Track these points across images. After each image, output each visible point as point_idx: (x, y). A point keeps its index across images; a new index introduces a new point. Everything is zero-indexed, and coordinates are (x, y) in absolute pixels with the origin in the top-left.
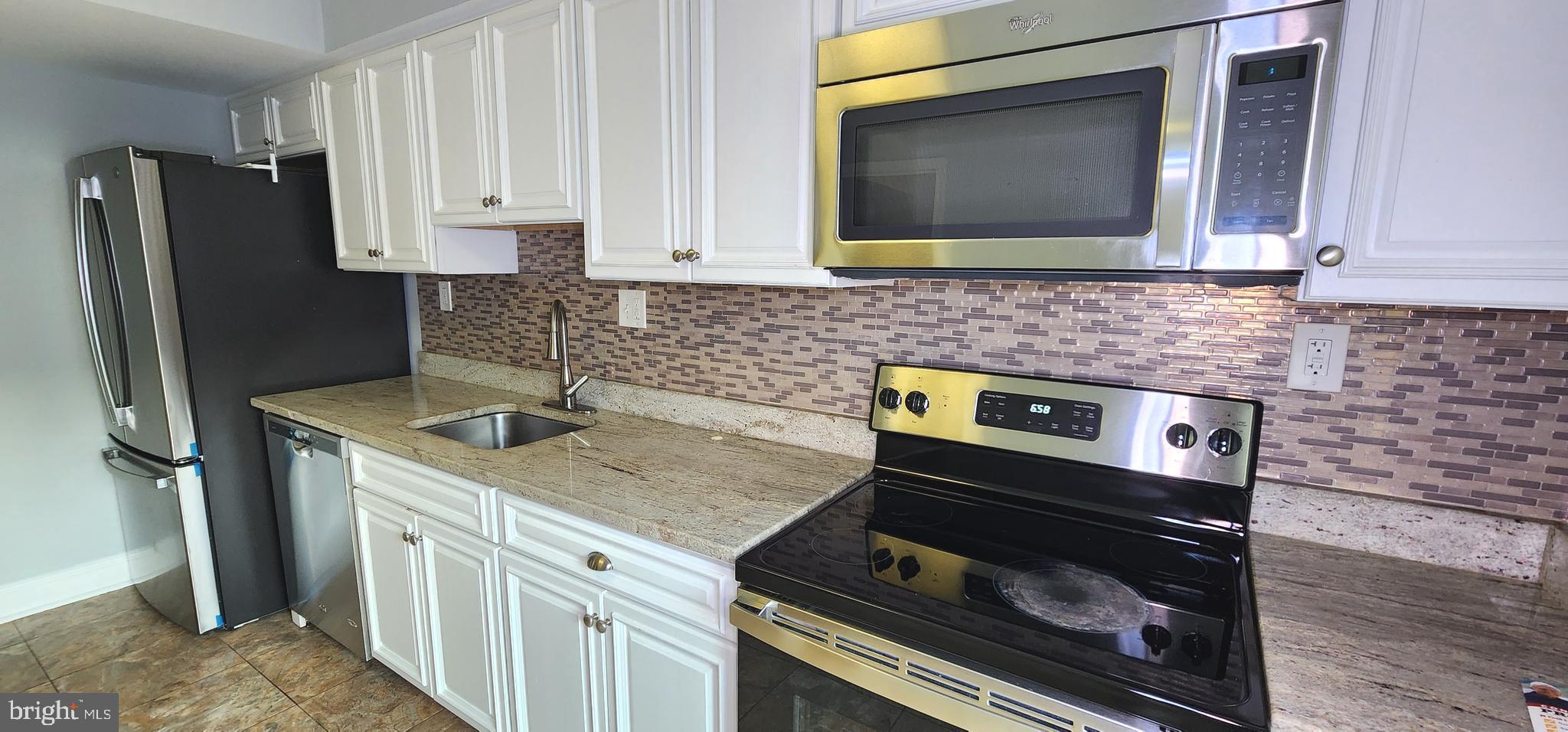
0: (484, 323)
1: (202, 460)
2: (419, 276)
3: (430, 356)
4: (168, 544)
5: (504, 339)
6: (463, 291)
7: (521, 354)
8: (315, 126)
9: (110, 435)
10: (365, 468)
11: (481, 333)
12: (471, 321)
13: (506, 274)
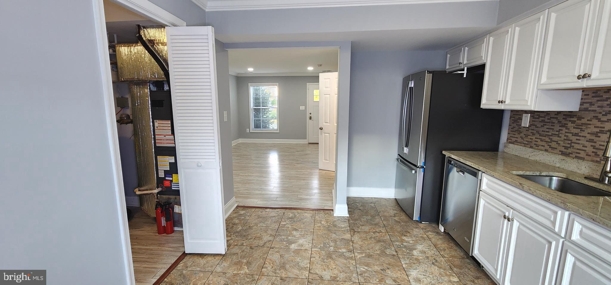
0: (547, 133)
1: (425, 167)
2: (512, 111)
3: (511, 145)
4: (410, 190)
5: (559, 142)
6: (537, 118)
7: (570, 151)
8: (483, 54)
9: (399, 155)
10: (487, 184)
11: (544, 138)
12: (539, 132)
13: (569, 111)
